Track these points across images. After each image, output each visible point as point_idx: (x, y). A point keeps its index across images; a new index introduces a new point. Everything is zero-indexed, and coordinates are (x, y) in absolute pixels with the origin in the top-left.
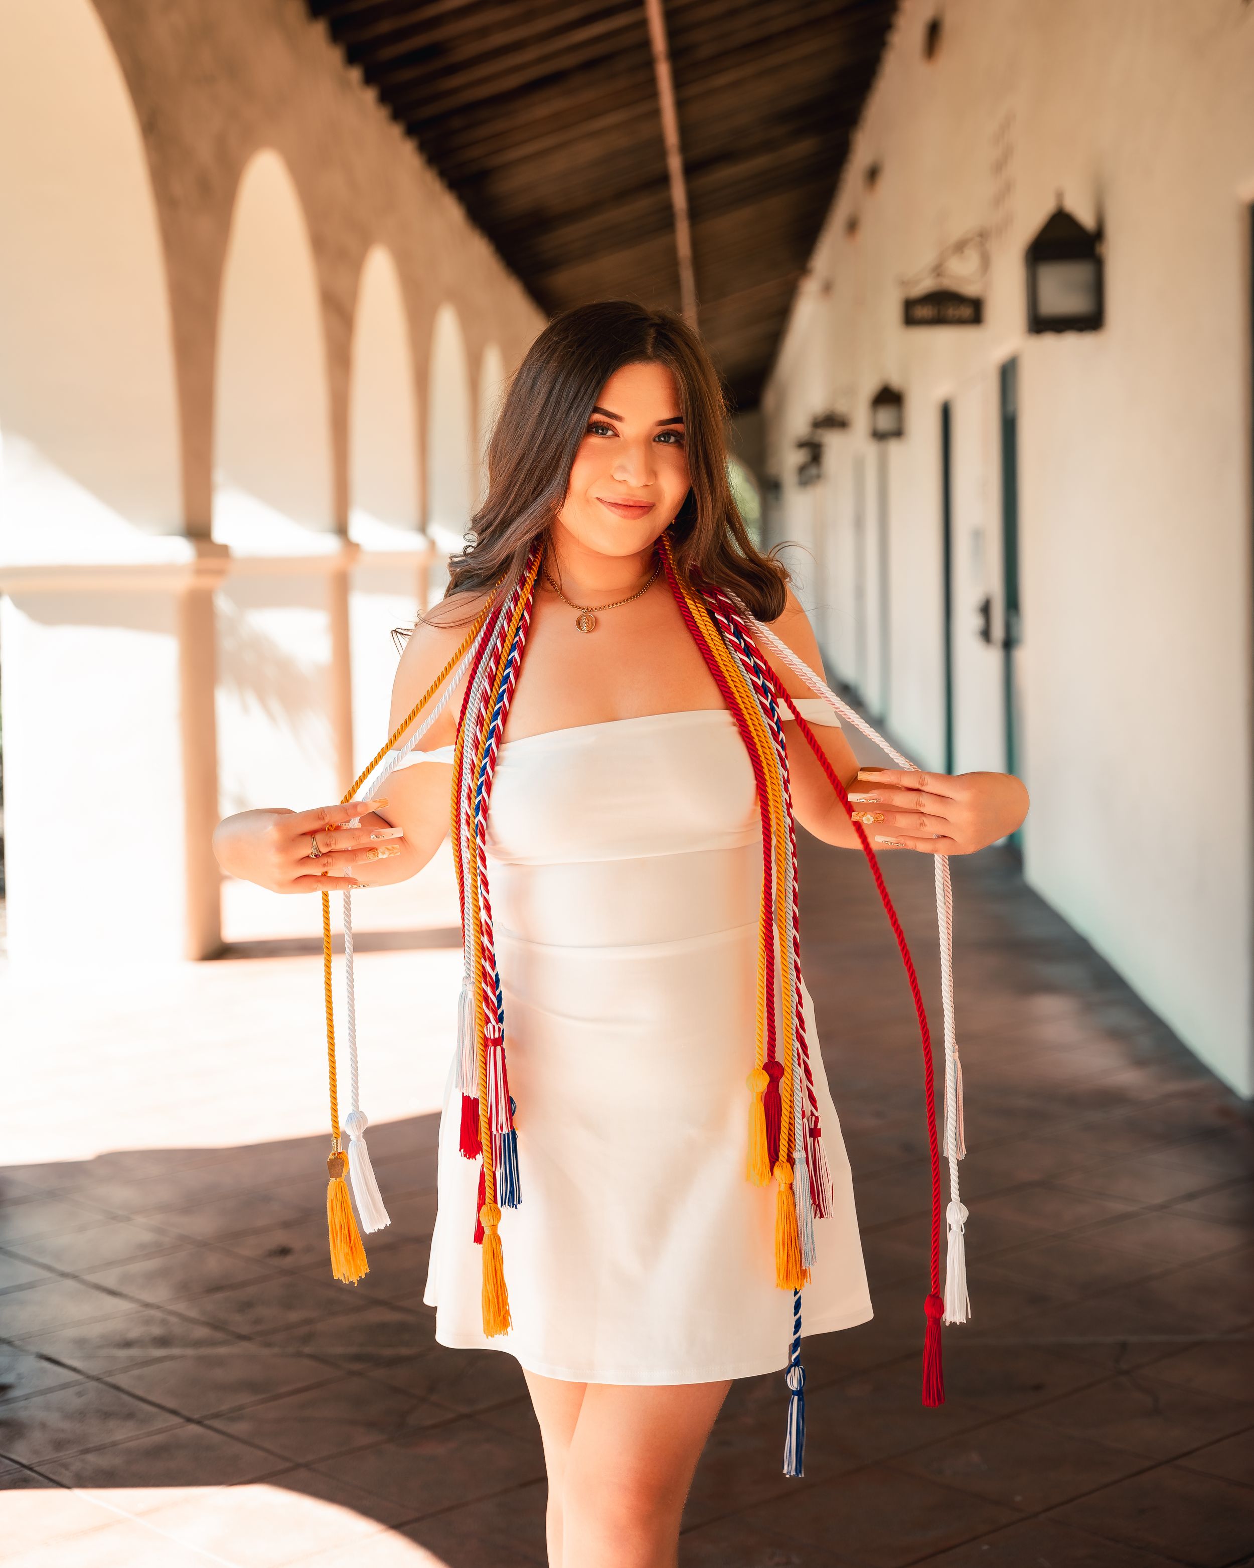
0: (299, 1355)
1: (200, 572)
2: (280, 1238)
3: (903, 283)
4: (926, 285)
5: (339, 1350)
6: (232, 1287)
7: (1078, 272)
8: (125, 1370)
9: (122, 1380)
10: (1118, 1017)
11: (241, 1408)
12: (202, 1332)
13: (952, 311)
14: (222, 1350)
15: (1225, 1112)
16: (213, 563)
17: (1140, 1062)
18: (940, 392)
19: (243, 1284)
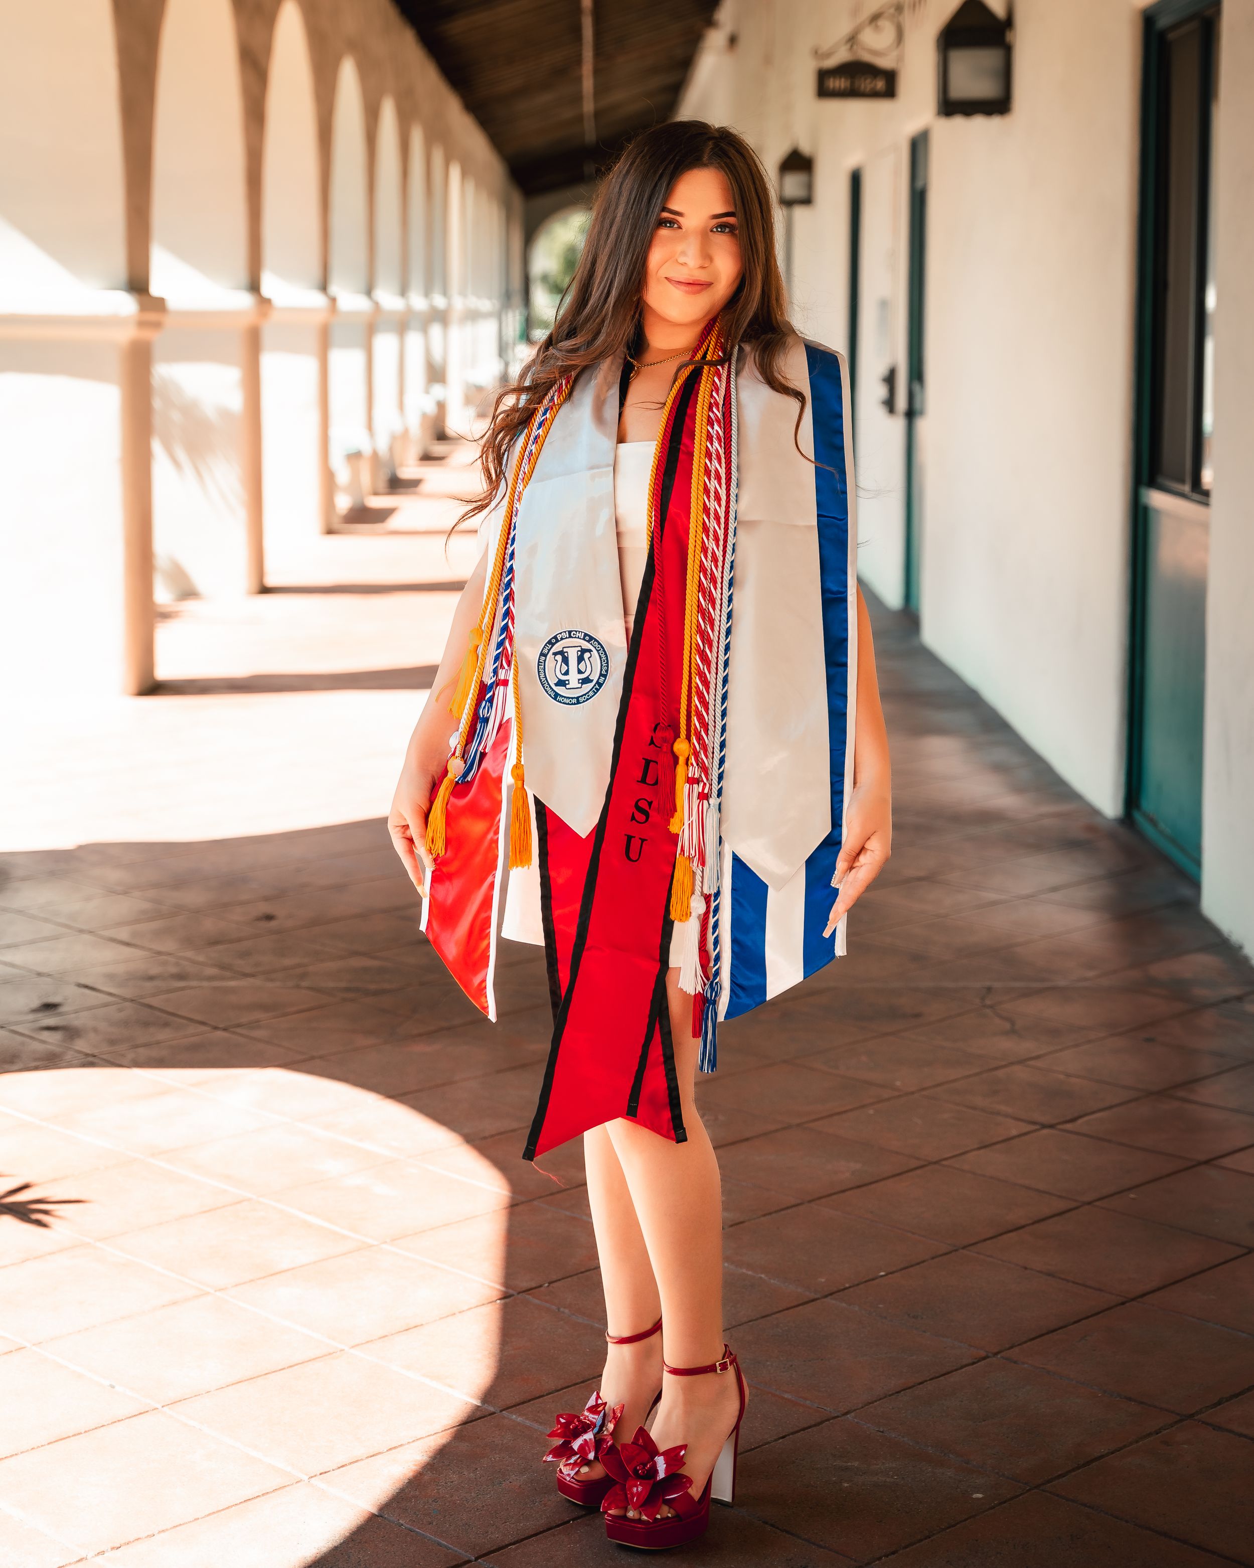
0: (298, 987)
1: (142, 324)
2: (264, 908)
3: (816, 53)
4: (842, 56)
5: (331, 984)
6: (231, 941)
7: (988, 57)
8: (154, 995)
9: (154, 1002)
10: (1001, 754)
11: (258, 1021)
12: (211, 971)
13: (866, 84)
14: (232, 983)
15: (1091, 829)
16: (152, 316)
17: (1018, 789)
18: (851, 161)
19: (239, 940)
